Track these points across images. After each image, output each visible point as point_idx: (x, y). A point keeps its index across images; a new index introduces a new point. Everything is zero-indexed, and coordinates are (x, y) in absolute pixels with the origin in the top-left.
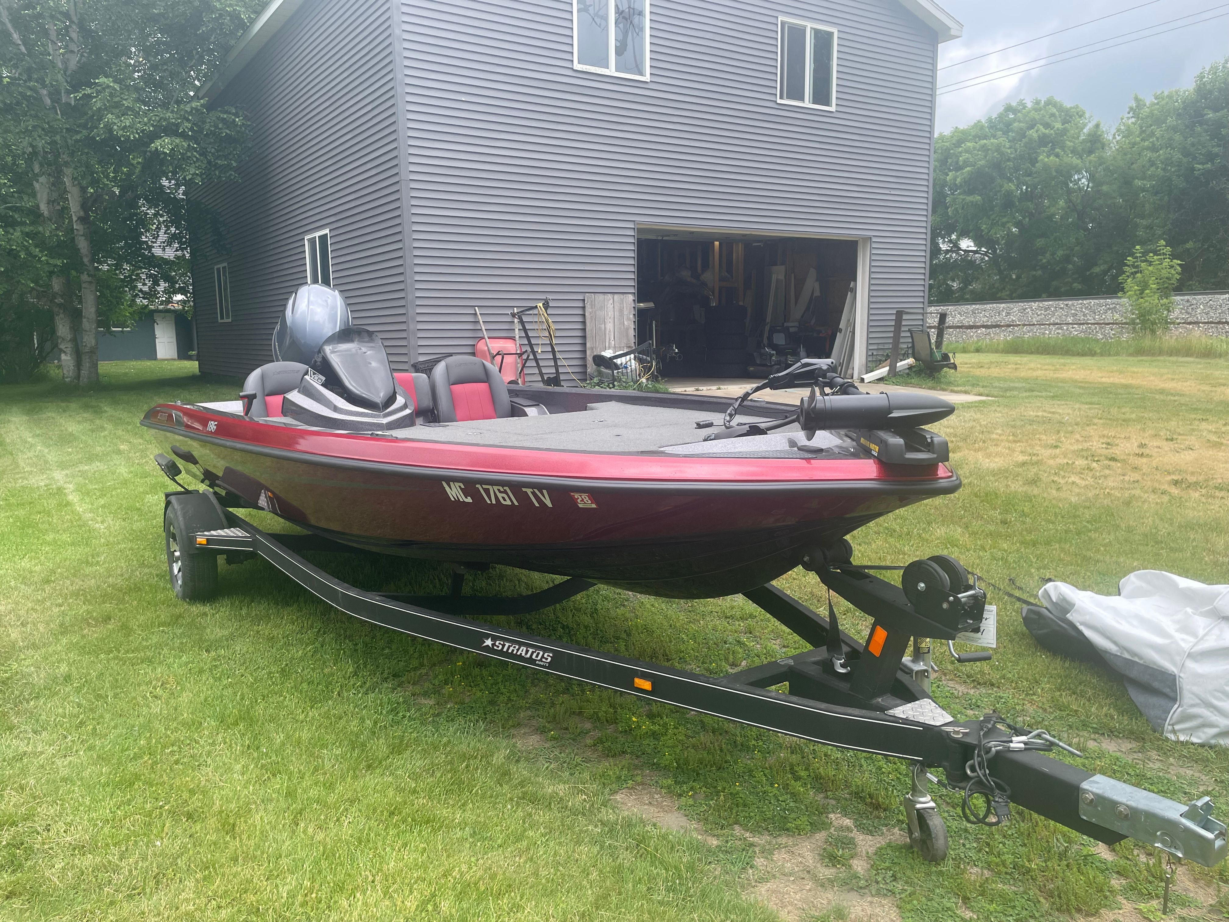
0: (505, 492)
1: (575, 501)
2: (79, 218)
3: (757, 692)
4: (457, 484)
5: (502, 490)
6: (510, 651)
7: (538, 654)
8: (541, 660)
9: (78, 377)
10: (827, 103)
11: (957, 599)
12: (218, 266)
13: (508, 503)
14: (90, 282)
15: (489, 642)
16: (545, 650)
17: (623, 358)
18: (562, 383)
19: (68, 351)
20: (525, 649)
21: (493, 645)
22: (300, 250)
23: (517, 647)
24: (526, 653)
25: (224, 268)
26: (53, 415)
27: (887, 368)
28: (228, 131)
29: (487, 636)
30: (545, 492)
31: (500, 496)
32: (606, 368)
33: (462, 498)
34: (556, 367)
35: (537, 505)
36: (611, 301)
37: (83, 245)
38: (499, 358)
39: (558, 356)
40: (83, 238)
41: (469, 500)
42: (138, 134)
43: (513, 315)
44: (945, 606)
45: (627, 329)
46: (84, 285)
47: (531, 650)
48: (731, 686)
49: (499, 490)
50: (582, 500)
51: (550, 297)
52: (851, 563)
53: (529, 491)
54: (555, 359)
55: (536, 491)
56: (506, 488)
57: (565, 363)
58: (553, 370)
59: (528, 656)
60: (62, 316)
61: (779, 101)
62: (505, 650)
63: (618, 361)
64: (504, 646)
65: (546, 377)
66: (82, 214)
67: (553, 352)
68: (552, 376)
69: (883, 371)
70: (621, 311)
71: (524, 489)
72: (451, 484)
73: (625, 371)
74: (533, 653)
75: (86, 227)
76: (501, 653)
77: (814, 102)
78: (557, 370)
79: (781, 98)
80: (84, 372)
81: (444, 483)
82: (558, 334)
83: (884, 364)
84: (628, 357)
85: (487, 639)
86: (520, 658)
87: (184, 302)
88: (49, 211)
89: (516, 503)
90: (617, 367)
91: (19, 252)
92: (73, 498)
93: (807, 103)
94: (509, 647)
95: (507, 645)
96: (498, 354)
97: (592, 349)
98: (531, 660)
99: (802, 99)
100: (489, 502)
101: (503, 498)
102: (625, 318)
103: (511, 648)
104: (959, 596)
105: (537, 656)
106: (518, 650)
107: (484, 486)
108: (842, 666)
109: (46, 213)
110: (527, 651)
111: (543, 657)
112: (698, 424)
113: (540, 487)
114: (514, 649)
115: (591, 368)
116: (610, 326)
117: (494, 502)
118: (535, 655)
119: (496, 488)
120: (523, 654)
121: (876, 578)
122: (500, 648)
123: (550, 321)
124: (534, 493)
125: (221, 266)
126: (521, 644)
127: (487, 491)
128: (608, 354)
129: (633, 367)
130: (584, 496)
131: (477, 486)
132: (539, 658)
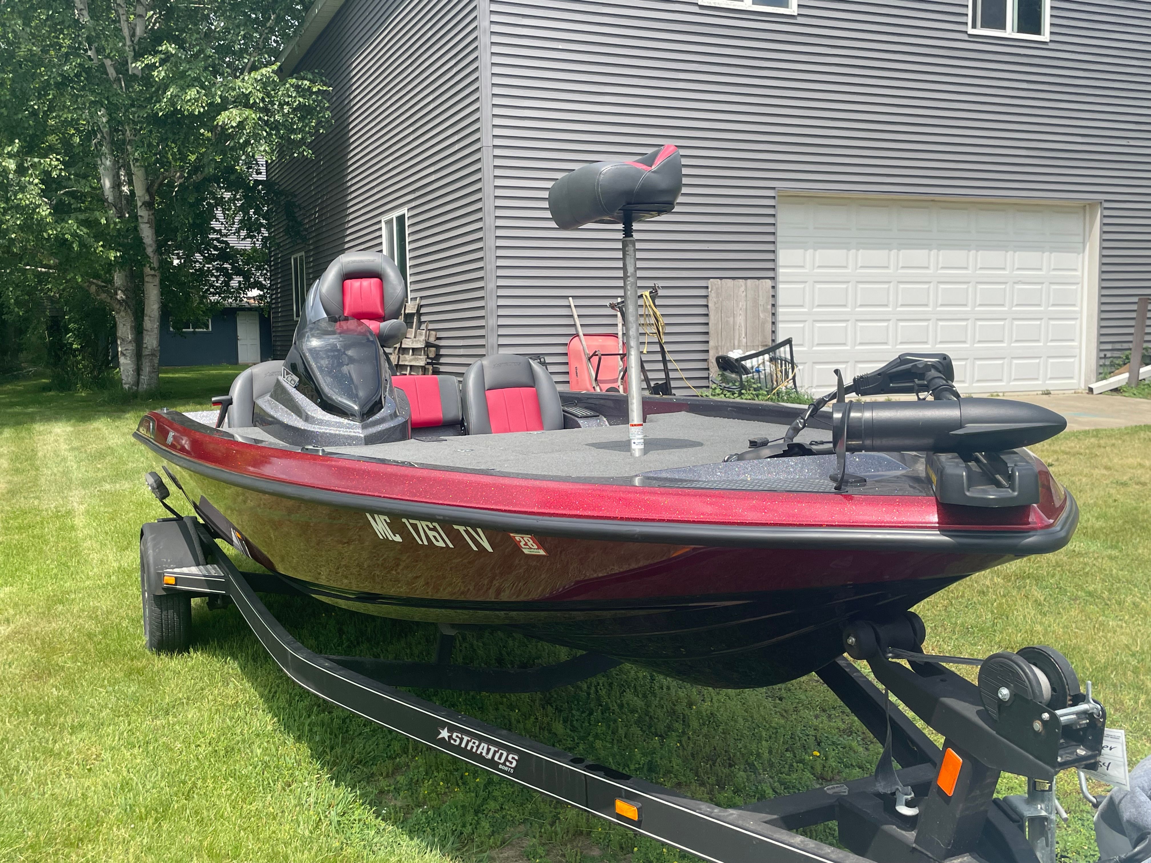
0: (434, 529)
1: (517, 547)
2: (144, 203)
3: (776, 836)
4: (383, 517)
5: (431, 527)
6: (469, 748)
7: (502, 754)
8: (504, 764)
9: (137, 383)
10: (1037, 31)
11: (1054, 718)
12: (295, 256)
13: (441, 544)
14: (154, 276)
15: (444, 734)
16: (510, 750)
17: (755, 360)
18: (673, 391)
19: (128, 353)
20: (486, 746)
21: (450, 737)
22: (377, 234)
23: (477, 743)
24: (488, 753)
25: (301, 257)
26: (100, 426)
27: (1127, 375)
28: (301, 100)
29: (443, 725)
30: (479, 530)
31: (431, 534)
32: (732, 372)
33: (391, 536)
34: (666, 371)
35: (475, 549)
36: (743, 289)
37: (147, 233)
38: (595, 359)
39: (669, 357)
40: (148, 225)
41: (398, 539)
42: (204, 108)
43: (612, 306)
44: (1038, 726)
45: (764, 323)
46: (146, 279)
47: (493, 749)
48: (740, 823)
49: (427, 526)
50: (526, 544)
51: (660, 283)
52: (922, 652)
53: (461, 529)
54: (665, 361)
55: (469, 529)
56: (434, 524)
57: (677, 366)
58: (662, 375)
59: (490, 756)
60: (123, 314)
61: (971, 31)
62: (463, 745)
63: (748, 364)
64: (462, 740)
65: (652, 384)
66: (147, 198)
67: (663, 352)
68: (660, 382)
69: (1121, 378)
70: (755, 301)
71: (456, 527)
72: (376, 516)
73: (756, 376)
74: (495, 752)
75: (151, 213)
76: (458, 749)
77: (1020, 31)
78: (667, 375)
79: (974, 26)
80: (144, 378)
81: (368, 515)
82: (668, 329)
83: (1122, 370)
84: (761, 358)
85: (443, 729)
86: (480, 758)
87: (261, 298)
88: (114, 198)
89: (451, 546)
90: (746, 371)
91: (73, 242)
92: (79, 521)
93: (1010, 31)
94: (468, 742)
95: (466, 738)
96: (595, 354)
97: (717, 348)
98: (492, 763)
99: (1003, 27)
100: (420, 543)
101: (435, 537)
102: (761, 308)
103: (470, 744)
104: (1059, 712)
105: (500, 758)
106: (478, 747)
107: (411, 521)
108: (909, 804)
109: (111, 199)
110: (489, 750)
111: (506, 759)
112: (751, 442)
113: (475, 525)
114: (472, 745)
115: (715, 372)
116: (740, 320)
117: (426, 543)
118: (497, 755)
119: (424, 523)
120: (484, 754)
121: (953, 673)
122: (457, 743)
123: (658, 313)
124: (467, 531)
125: (298, 255)
126: (482, 739)
127: (415, 527)
128: (735, 354)
129: (768, 370)
130: (527, 538)
131: (404, 520)
132: (502, 761)
